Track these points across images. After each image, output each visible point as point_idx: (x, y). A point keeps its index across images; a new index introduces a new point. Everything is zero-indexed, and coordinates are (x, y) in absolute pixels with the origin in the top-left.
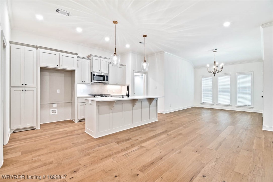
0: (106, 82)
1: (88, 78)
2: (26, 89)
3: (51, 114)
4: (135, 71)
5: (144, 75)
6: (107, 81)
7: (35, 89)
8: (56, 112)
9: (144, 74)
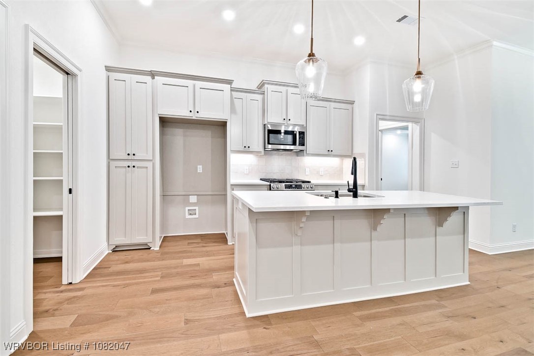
0: (301, 148)
1: (257, 139)
2: (134, 163)
3: (188, 216)
4: (381, 117)
5: (410, 128)
6: (303, 145)
7: (149, 165)
8: (195, 214)
9: (410, 125)
